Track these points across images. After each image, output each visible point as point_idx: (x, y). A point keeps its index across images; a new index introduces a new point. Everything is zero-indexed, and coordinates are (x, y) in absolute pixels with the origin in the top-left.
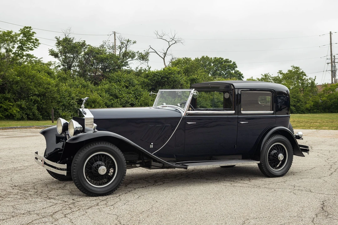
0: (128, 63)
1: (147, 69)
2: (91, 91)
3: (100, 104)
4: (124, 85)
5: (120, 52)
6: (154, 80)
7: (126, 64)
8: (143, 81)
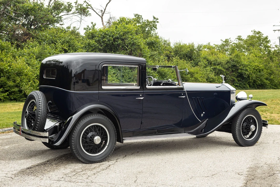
0: (62, 19)
1: (90, 27)
2: (14, 57)
3: (29, 76)
4: (63, 49)
5: (50, 3)
6: (103, 42)
7: (59, 20)
8: (88, 43)
